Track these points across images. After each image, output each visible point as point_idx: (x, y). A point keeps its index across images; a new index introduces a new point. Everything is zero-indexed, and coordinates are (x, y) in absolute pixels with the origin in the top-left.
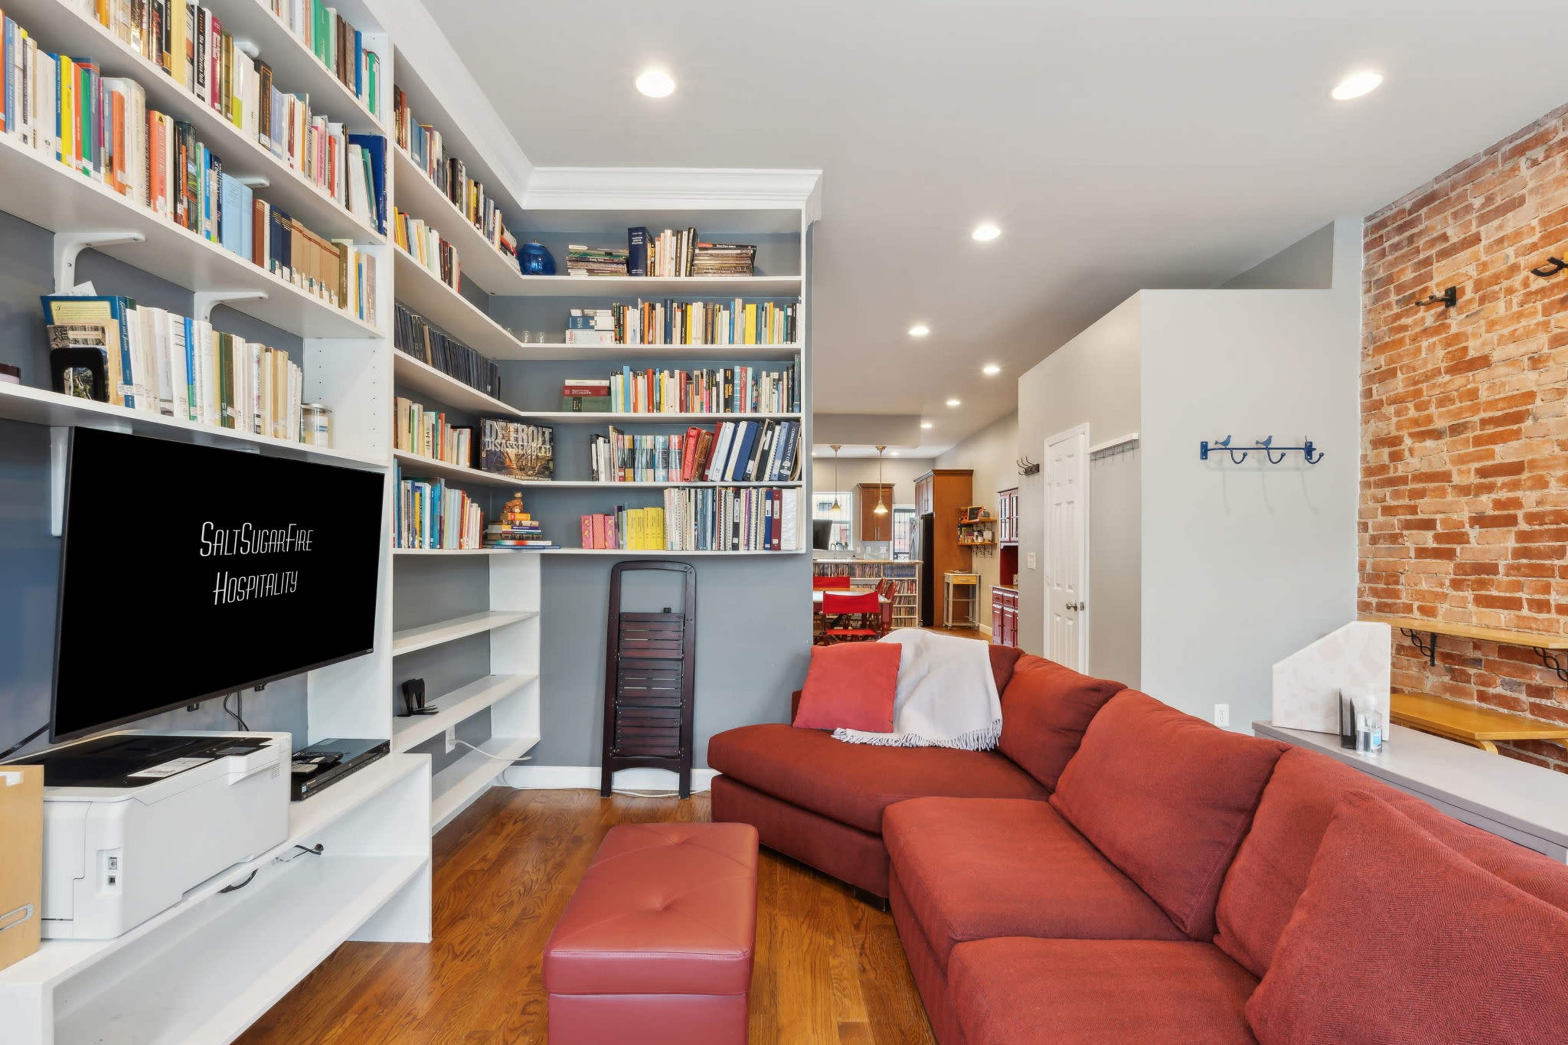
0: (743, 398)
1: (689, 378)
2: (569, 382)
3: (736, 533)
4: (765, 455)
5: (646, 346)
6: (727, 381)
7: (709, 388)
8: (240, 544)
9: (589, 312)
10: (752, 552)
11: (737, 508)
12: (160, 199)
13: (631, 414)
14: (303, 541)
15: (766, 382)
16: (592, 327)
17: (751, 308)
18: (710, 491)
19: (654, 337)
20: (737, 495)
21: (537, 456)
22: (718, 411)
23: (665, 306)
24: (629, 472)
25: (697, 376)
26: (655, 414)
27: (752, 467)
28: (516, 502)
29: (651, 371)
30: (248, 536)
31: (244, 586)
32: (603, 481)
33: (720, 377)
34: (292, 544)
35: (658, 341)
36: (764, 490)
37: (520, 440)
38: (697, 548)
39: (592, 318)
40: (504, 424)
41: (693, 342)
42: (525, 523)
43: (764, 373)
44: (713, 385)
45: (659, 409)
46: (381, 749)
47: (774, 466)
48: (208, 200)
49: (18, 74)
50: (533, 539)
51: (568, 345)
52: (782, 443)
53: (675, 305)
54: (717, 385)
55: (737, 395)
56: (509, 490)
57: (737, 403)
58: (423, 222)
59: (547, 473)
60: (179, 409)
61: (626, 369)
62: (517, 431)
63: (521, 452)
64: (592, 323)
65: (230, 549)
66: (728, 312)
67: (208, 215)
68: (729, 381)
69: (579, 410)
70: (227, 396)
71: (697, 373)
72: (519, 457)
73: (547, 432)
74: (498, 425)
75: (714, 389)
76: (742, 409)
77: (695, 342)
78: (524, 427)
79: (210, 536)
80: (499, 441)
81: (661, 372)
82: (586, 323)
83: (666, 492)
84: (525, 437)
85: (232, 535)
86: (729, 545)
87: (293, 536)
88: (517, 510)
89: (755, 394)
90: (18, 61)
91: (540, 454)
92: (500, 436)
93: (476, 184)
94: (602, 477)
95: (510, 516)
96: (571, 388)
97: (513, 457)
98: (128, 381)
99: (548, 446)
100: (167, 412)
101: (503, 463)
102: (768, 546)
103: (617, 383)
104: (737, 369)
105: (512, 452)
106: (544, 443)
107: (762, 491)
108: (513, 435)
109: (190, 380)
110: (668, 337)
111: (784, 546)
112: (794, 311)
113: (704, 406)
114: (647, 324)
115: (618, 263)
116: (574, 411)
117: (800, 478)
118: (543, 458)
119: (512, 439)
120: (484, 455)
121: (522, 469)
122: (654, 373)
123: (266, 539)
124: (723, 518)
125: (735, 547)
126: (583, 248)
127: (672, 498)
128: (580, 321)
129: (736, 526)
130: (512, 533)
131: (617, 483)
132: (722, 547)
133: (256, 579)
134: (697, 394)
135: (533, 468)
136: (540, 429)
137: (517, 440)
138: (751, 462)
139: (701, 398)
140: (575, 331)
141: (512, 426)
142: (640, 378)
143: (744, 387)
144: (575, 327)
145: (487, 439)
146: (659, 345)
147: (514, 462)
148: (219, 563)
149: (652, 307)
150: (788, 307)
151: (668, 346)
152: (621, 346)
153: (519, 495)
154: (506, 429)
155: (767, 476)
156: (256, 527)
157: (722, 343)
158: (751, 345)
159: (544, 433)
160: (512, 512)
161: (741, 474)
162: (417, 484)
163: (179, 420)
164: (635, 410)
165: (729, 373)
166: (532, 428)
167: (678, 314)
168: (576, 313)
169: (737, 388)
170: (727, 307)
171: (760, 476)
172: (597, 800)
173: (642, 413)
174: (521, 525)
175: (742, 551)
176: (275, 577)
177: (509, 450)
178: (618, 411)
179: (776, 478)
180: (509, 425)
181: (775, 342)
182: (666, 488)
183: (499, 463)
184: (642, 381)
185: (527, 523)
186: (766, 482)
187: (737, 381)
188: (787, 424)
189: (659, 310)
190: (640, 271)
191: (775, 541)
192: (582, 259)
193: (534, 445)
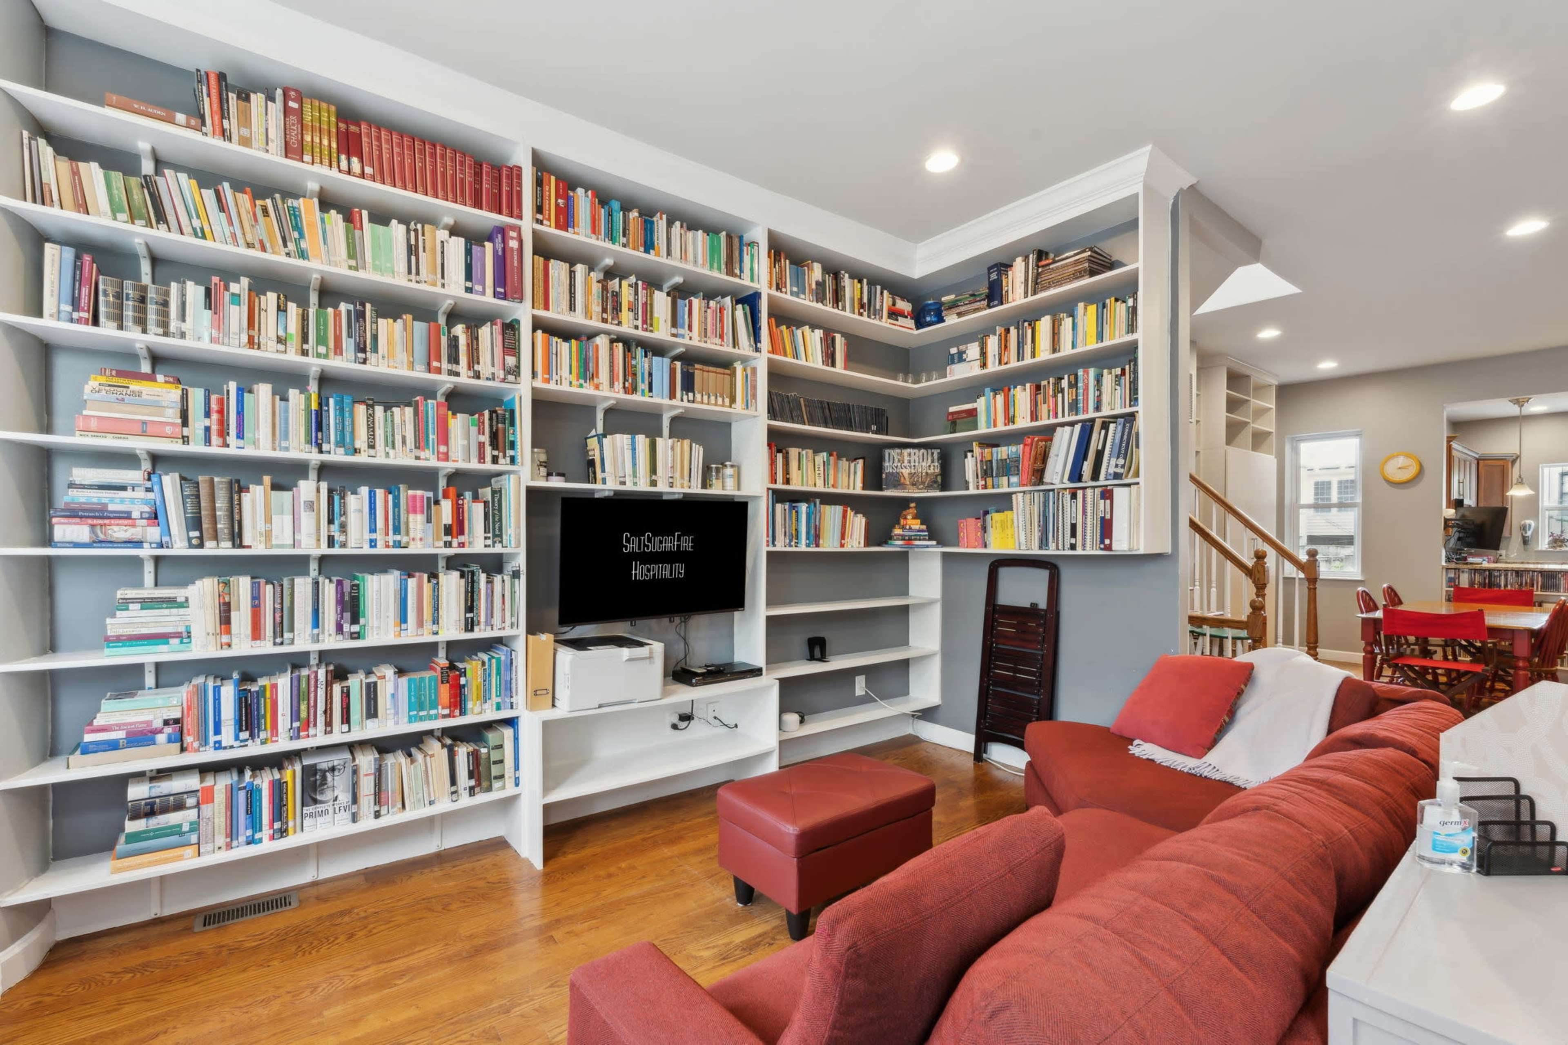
0: (1086, 400)
1: (1038, 388)
2: (952, 409)
3: (1073, 534)
4: (1100, 454)
5: (1003, 367)
6: (1071, 386)
7: (1055, 396)
8: (645, 545)
9: (962, 348)
10: (1089, 552)
11: (1074, 509)
12: (616, 383)
13: (992, 430)
14: (687, 544)
15: (1108, 379)
16: (965, 360)
17: (1092, 309)
18: (1051, 493)
19: (1009, 358)
20: (1074, 496)
21: (927, 473)
22: (1063, 416)
23: (1018, 328)
24: (989, 480)
25: (1045, 386)
26: (1011, 427)
27: (1087, 468)
28: (911, 511)
29: (1007, 388)
30: (649, 540)
31: (649, 570)
32: (972, 491)
33: (1065, 383)
34: (679, 546)
35: (1012, 361)
36: (1100, 489)
37: (912, 461)
38: (1040, 548)
39: (965, 352)
40: (899, 451)
41: (1042, 354)
42: (913, 527)
43: (1105, 371)
44: (1059, 392)
45: (1013, 422)
46: (756, 672)
47: (1109, 465)
48: (643, 374)
49: (554, 356)
50: (920, 540)
51: (949, 379)
52: (1117, 441)
53: (1026, 324)
54: (1062, 390)
55: (1081, 398)
56: (904, 503)
57: (1081, 405)
58: (807, 327)
59: (935, 485)
60: (628, 480)
61: (987, 390)
62: (910, 455)
63: (913, 471)
64: (964, 356)
65: (639, 548)
66: (1071, 319)
67: (643, 381)
68: (1073, 385)
69: (954, 432)
70: (653, 470)
71: (1044, 383)
72: (912, 475)
73: (936, 452)
74: (895, 453)
75: (1060, 395)
76: (1086, 411)
77: (1044, 354)
78: (916, 451)
79: (628, 541)
80: (895, 464)
81: (1015, 387)
82: (960, 357)
83: (1014, 496)
84: (917, 459)
85: (640, 540)
86: (1067, 546)
87: (679, 540)
88: (909, 517)
89: (1097, 393)
90: (554, 352)
91: (929, 471)
92: (896, 460)
93: (860, 281)
94: (971, 486)
95: (902, 522)
96: (952, 413)
97: (906, 476)
98: (603, 471)
99: (936, 464)
100: (624, 483)
101: (899, 481)
102: (1102, 546)
103: (980, 404)
104: (1080, 372)
105: (906, 472)
106: (933, 461)
107: (1098, 491)
108: (906, 458)
109: (634, 465)
110: (1020, 356)
111: (1114, 547)
112: (1135, 300)
113: (1051, 413)
114: (1004, 346)
115: (980, 301)
116: (951, 433)
117: (1137, 474)
118: (932, 474)
119: (906, 461)
120: (884, 476)
121: (914, 484)
122: (1009, 390)
123: (661, 542)
124: (1060, 519)
125: (1073, 547)
126: (952, 297)
127: (1018, 500)
128: (956, 357)
129: (1074, 527)
130: (902, 535)
131: (981, 491)
132: (1060, 547)
133: (656, 567)
134: (1045, 403)
135: (923, 483)
136: (929, 451)
137: (909, 462)
138: (1085, 463)
139: (1049, 407)
140: (954, 366)
141: (906, 452)
142: (998, 397)
143: (1086, 389)
144: (953, 363)
145: (886, 464)
146: (1014, 364)
147: (907, 479)
148: (633, 556)
149: (1008, 331)
150: (1130, 297)
151: (1021, 363)
152: (985, 371)
153: (913, 505)
154: (901, 454)
155: (1102, 476)
156: (654, 535)
157: (1066, 350)
158: (1092, 345)
159: (933, 454)
160: (905, 518)
161: (1076, 475)
162: (794, 505)
163: (629, 487)
164: (995, 426)
165: (1072, 378)
166: (922, 451)
167: (1029, 332)
168: (954, 351)
169: (1081, 391)
170: (1072, 315)
171: (1095, 476)
172: (970, 763)
173: (1001, 427)
174: (910, 529)
175: (1079, 551)
176: (668, 566)
177: (904, 471)
178: (983, 429)
179: (1111, 477)
180: (903, 451)
181: (1116, 337)
182: (1015, 493)
183: (896, 481)
184: (1000, 398)
185: (917, 527)
186: (1102, 481)
187: (1080, 385)
188: (1122, 420)
189: (1013, 331)
190: (996, 302)
191: (1107, 542)
192: (953, 305)
193: (924, 464)
